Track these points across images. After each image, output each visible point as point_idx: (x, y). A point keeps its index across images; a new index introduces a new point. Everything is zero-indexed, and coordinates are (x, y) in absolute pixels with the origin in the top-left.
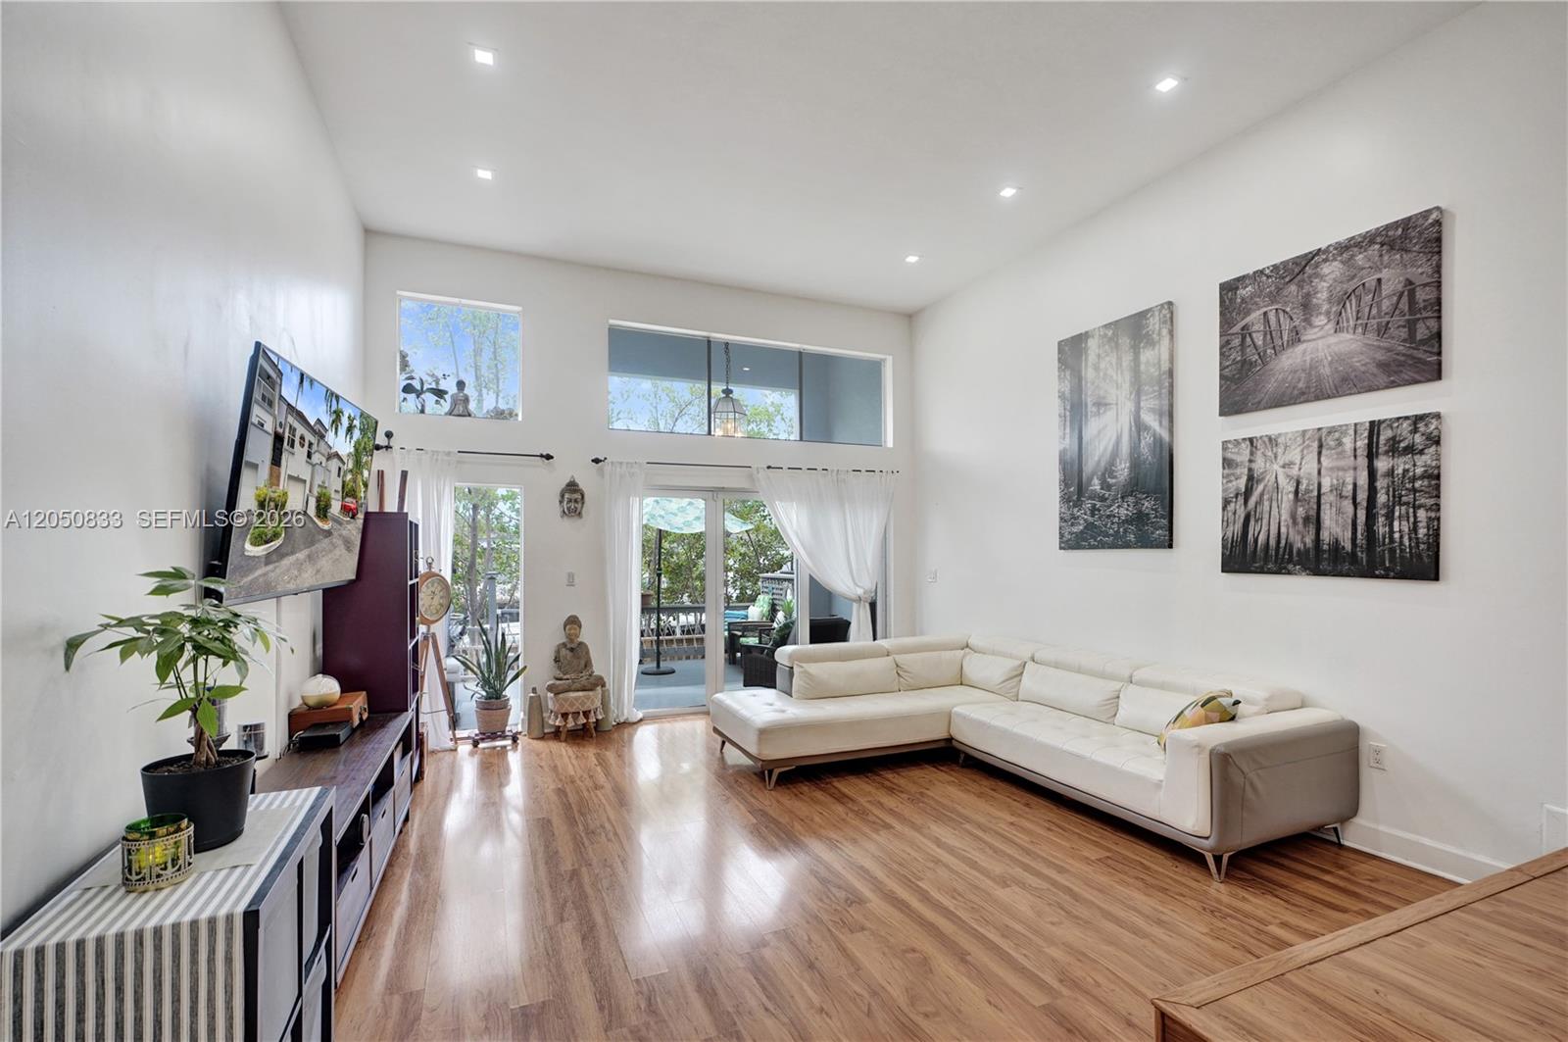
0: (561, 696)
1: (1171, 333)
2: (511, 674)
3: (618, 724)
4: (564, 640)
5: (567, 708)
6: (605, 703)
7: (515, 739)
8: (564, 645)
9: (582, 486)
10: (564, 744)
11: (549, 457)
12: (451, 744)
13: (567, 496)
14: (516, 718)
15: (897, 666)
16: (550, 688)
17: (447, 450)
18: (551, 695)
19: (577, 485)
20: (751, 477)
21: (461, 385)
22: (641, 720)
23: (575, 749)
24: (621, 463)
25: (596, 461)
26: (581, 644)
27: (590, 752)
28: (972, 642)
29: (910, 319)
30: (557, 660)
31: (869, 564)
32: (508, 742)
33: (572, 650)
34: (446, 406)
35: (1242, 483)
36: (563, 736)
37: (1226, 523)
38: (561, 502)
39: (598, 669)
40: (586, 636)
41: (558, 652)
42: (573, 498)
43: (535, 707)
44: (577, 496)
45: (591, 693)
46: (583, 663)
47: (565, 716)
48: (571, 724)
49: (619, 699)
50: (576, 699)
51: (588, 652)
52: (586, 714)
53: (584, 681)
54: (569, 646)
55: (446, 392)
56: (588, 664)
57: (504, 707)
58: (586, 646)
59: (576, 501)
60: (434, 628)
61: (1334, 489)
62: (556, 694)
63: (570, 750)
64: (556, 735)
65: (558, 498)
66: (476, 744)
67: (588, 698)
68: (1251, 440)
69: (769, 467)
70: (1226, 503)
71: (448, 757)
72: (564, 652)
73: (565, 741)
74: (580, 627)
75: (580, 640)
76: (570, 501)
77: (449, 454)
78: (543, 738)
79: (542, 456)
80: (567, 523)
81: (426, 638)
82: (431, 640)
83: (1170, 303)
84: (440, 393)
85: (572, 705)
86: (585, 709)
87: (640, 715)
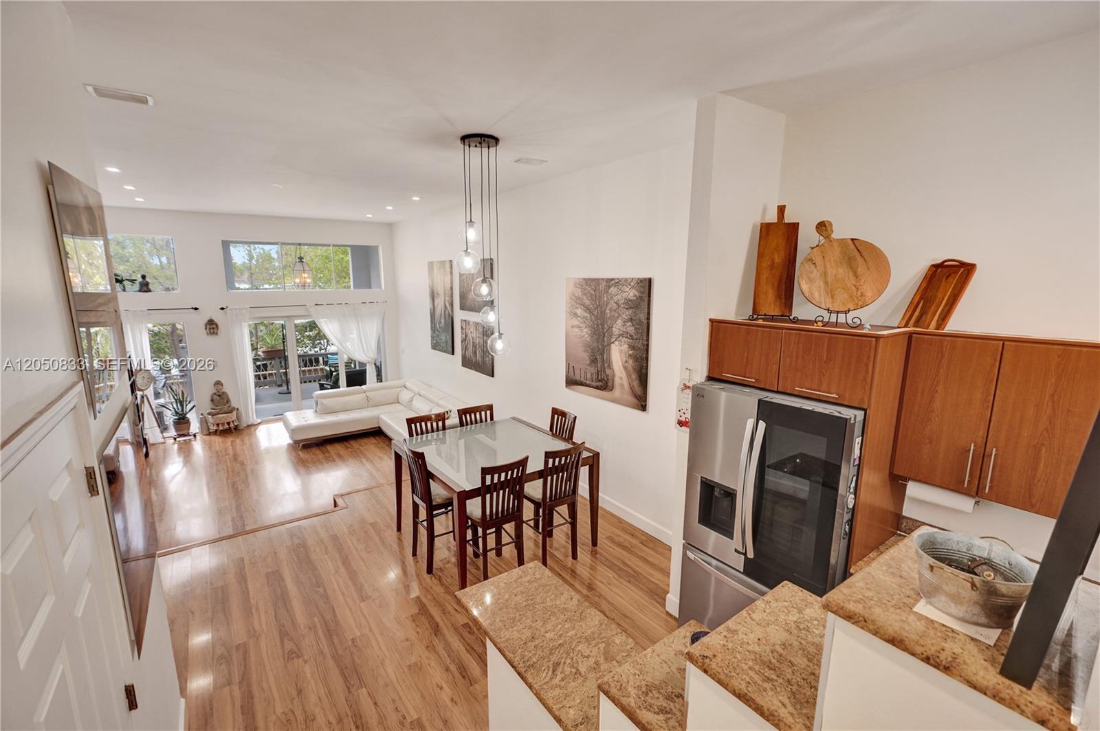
0: (215, 417)
1: (451, 273)
2: (189, 407)
3: (248, 426)
4: (215, 391)
5: (218, 422)
6: (238, 418)
7: (195, 436)
8: (215, 394)
9: (216, 321)
10: (218, 437)
11: (196, 309)
12: (162, 440)
13: (208, 326)
14: (195, 427)
15: (367, 397)
16: (209, 414)
17: (141, 309)
18: (210, 416)
19: (213, 321)
20: (307, 309)
21: (144, 277)
22: (260, 423)
23: (223, 439)
24: (236, 309)
25: (222, 309)
26: (223, 393)
27: (229, 440)
28: (408, 384)
29: (390, 227)
30: (212, 400)
31: (373, 346)
32: (192, 437)
33: (219, 396)
34: (137, 286)
35: (464, 336)
36: (218, 433)
37: (462, 349)
38: (206, 329)
39: (234, 404)
40: (227, 389)
41: (212, 397)
42: (212, 326)
43: (204, 422)
44: (215, 326)
45: (229, 414)
46: (225, 401)
47: (218, 425)
48: (221, 428)
49: (247, 414)
50: (223, 417)
51: (227, 396)
52: (228, 423)
53: (226, 408)
54: (218, 394)
55: (136, 280)
56: (228, 401)
57: (188, 422)
58: (227, 393)
59: (213, 328)
60: (146, 392)
61: (479, 343)
62: (213, 416)
63: (220, 440)
64: (215, 432)
65: (204, 327)
66: (175, 439)
67: (228, 416)
68: (465, 321)
69: (317, 305)
70: (462, 342)
71: (162, 446)
72: (215, 397)
73: (219, 435)
74: (222, 385)
75: (223, 390)
76: (210, 329)
77: (142, 311)
78: (209, 434)
79: (193, 308)
80: (211, 339)
81: (142, 397)
82: (145, 398)
83: (451, 261)
84: (133, 281)
85: (220, 420)
86: (228, 421)
87: (259, 421)
